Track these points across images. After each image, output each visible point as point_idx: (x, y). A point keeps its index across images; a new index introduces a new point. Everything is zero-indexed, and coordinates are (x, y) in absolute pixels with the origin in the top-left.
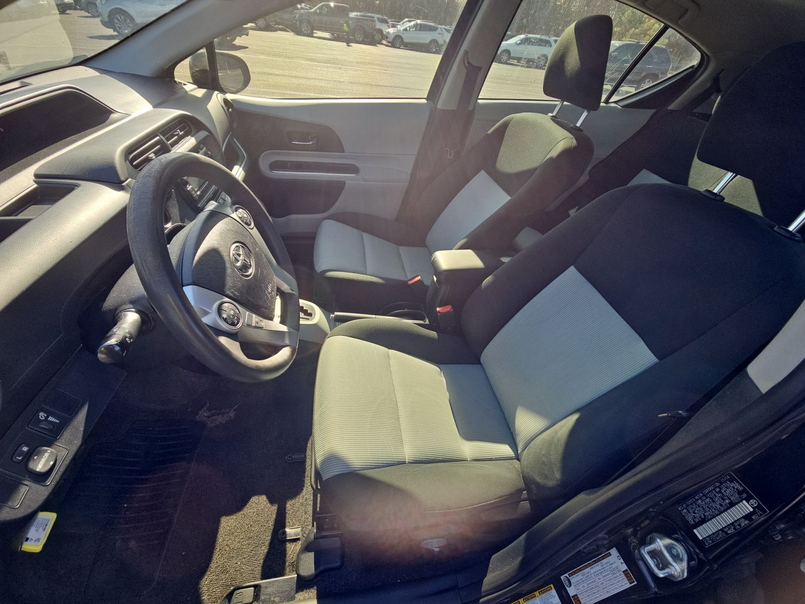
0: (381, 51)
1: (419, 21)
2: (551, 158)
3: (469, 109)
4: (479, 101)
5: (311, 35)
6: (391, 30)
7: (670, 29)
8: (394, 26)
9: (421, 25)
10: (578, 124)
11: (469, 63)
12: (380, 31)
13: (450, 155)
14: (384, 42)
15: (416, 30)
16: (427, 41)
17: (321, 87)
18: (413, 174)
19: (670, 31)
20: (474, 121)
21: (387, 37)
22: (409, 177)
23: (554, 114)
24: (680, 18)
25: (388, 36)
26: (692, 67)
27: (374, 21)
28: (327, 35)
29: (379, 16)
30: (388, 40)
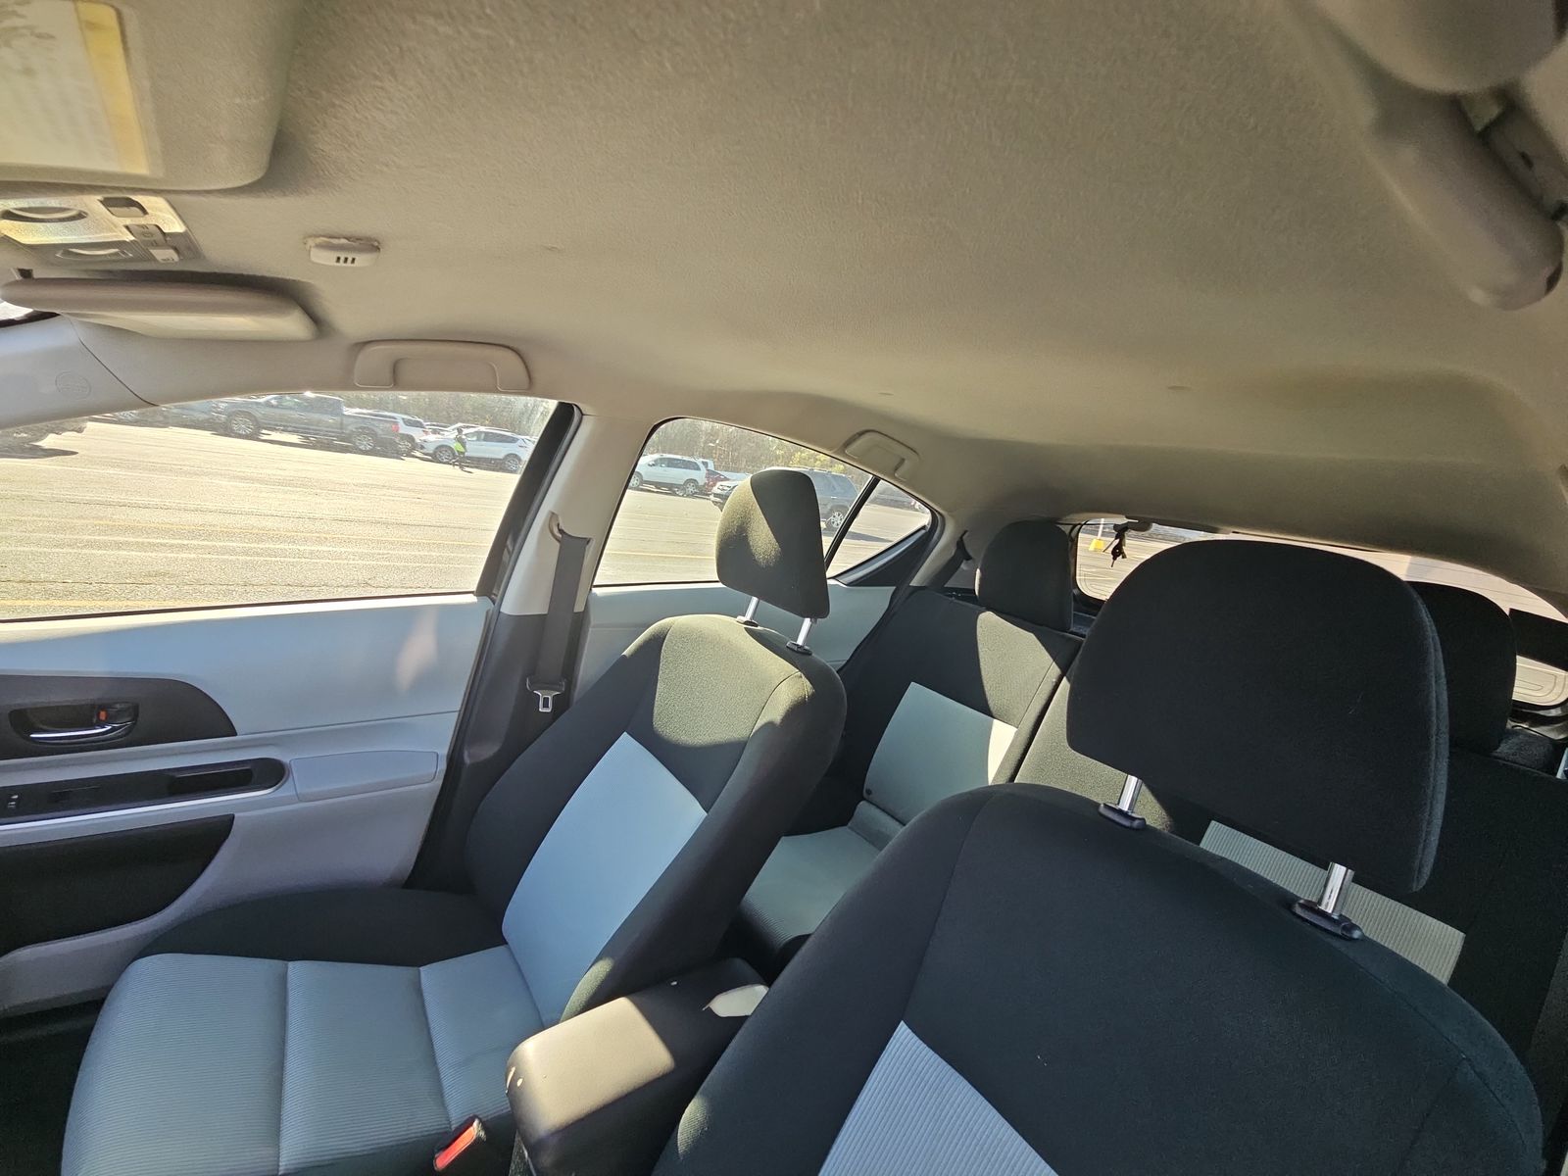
0: (411, 467)
1: (483, 429)
2: (770, 724)
3: (576, 610)
4: (594, 590)
5: (253, 437)
6: (432, 438)
7: (882, 481)
8: (435, 432)
9: (486, 433)
10: (800, 641)
11: (561, 531)
12: (411, 439)
13: (546, 705)
14: (418, 454)
15: (478, 440)
16: (501, 456)
17: (263, 529)
18: (454, 760)
19: (882, 484)
20: (590, 629)
21: (422, 447)
22: (443, 766)
23: (748, 618)
24: (896, 469)
25: (424, 445)
26: (924, 528)
27: (396, 423)
28: (294, 438)
29: (405, 417)
30: (425, 451)
